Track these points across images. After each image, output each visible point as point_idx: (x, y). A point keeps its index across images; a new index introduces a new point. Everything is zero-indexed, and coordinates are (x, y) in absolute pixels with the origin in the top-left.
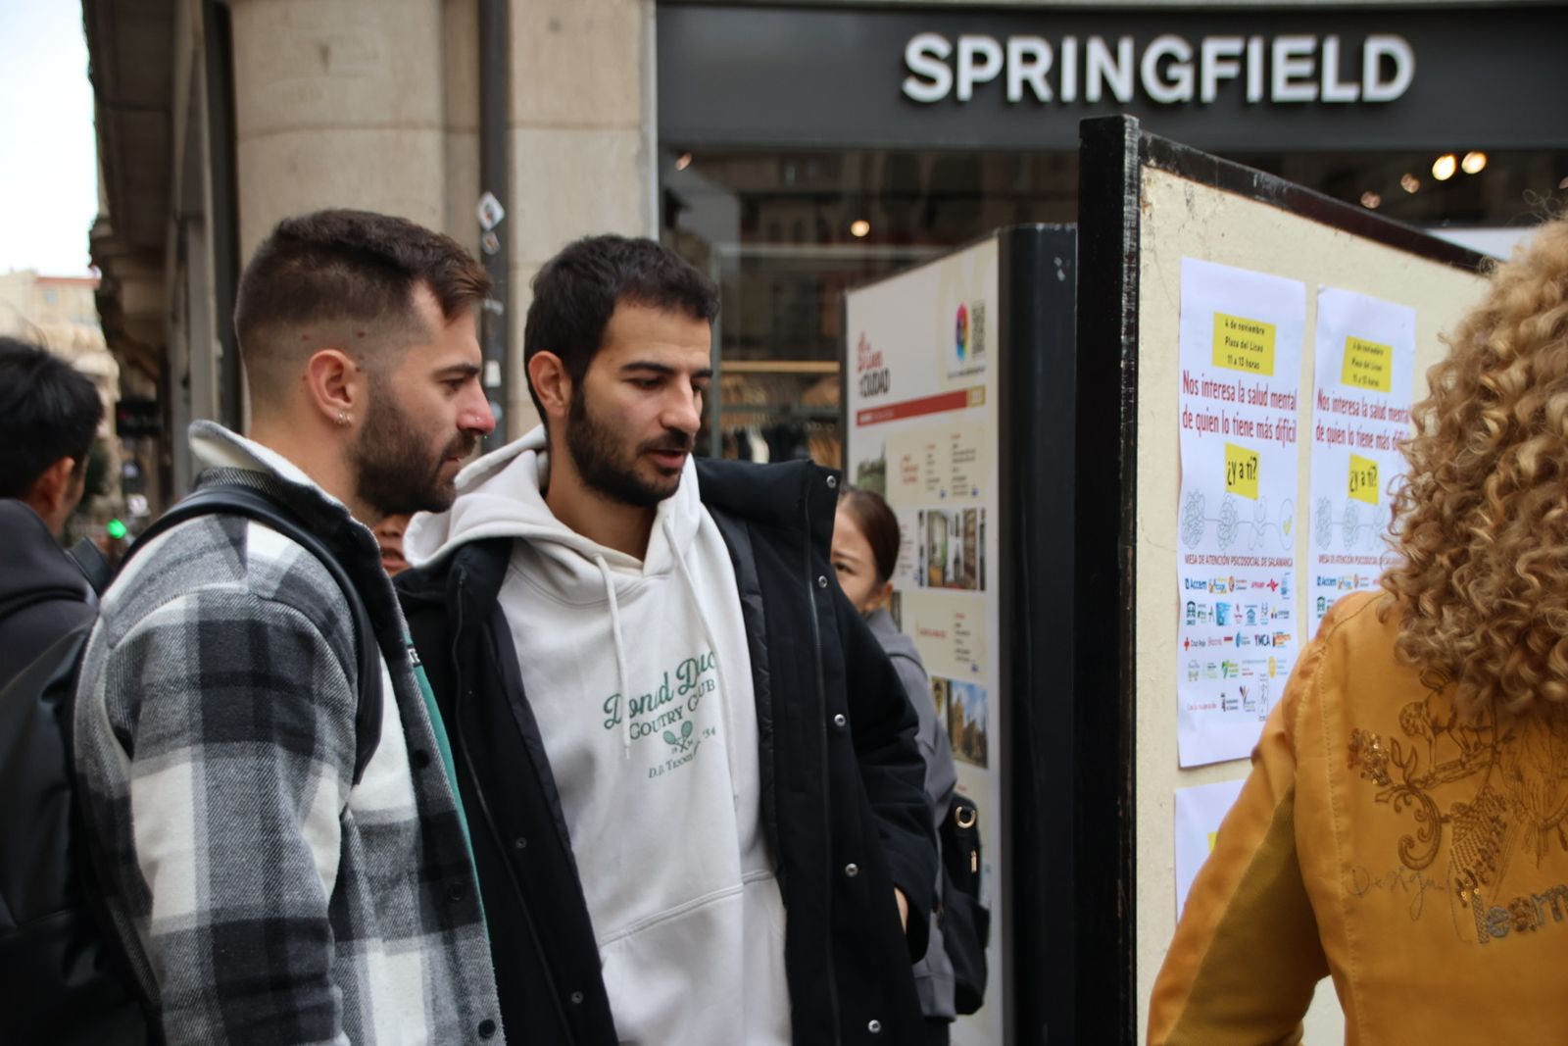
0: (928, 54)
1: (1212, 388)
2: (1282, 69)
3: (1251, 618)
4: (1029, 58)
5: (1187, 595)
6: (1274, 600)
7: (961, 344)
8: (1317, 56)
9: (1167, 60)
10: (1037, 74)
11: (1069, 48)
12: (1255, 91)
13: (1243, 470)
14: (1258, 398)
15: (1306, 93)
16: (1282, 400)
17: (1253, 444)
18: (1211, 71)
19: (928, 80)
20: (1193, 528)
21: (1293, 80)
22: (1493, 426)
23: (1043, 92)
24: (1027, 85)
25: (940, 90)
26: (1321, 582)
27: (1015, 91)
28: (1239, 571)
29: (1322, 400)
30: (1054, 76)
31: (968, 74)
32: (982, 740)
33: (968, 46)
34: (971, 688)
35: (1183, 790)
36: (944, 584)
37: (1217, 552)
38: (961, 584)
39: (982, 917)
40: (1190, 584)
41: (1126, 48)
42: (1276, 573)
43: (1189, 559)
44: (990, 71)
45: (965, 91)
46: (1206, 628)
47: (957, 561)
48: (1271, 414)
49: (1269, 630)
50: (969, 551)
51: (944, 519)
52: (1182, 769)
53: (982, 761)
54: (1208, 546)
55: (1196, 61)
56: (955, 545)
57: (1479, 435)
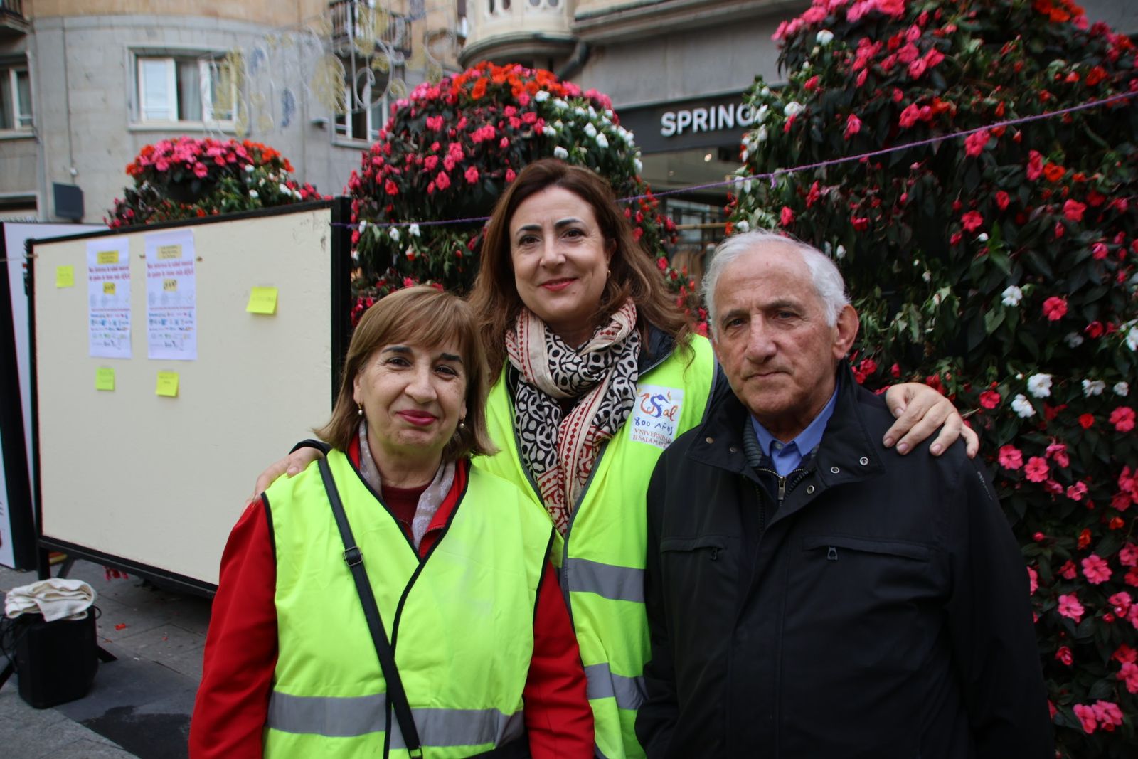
0: (669, 119)
4: (700, 116)
9: (744, 112)
10: (702, 121)
11: (713, 111)
19: (668, 128)
23: (704, 127)
24: (699, 126)
25: (672, 131)
27: (695, 128)
30: (708, 121)
31: (681, 124)
33: (680, 115)
41: (731, 108)
44: (687, 122)
45: (680, 130)
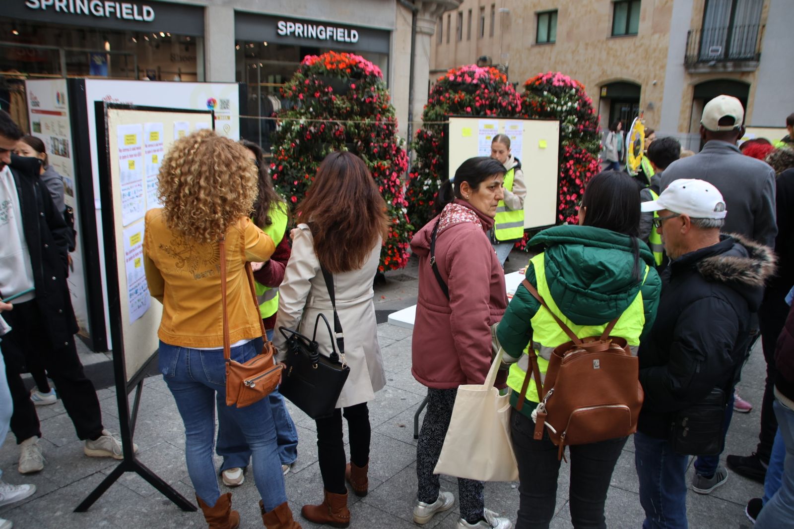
1: (125, 150)
2: (124, 11)
3: (135, 193)
5: (122, 192)
6: (139, 188)
7: (58, 101)
8: (132, 10)
12: (118, 15)
13: (132, 164)
14: (134, 149)
15: (131, 17)
16: (139, 148)
17: (134, 159)
18: (108, 9)
20: (123, 179)
21: (127, 14)
22: (177, 182)
26: (148, 181)
28: (132, 185)
29: (146, 146)
32: (72, 191)
34: (68, 179)
35: (124, 230)
36: (59, 155)
37: (128, 182)
38: (63, 155)
39: (75, 233)
40: (123, 190)
42: (139, 183)
43: (123, 185)
46: (127, 198)
47: (62, 151)
48: (136, 152)
49: (138, 194)
50: (65, 149)
51: (57, 140)
52: (124, 227)
53: (72, 195)
54: (126, 181)
55: (104, 7)
56: (61, 147)
57: (175, 184)
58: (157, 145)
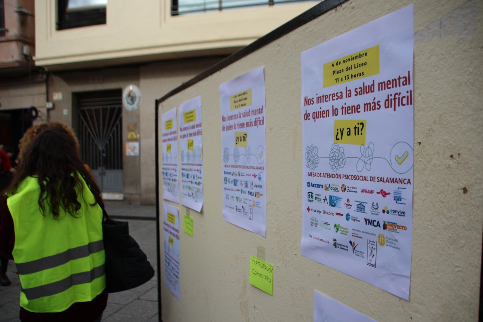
58: (193, 127)
